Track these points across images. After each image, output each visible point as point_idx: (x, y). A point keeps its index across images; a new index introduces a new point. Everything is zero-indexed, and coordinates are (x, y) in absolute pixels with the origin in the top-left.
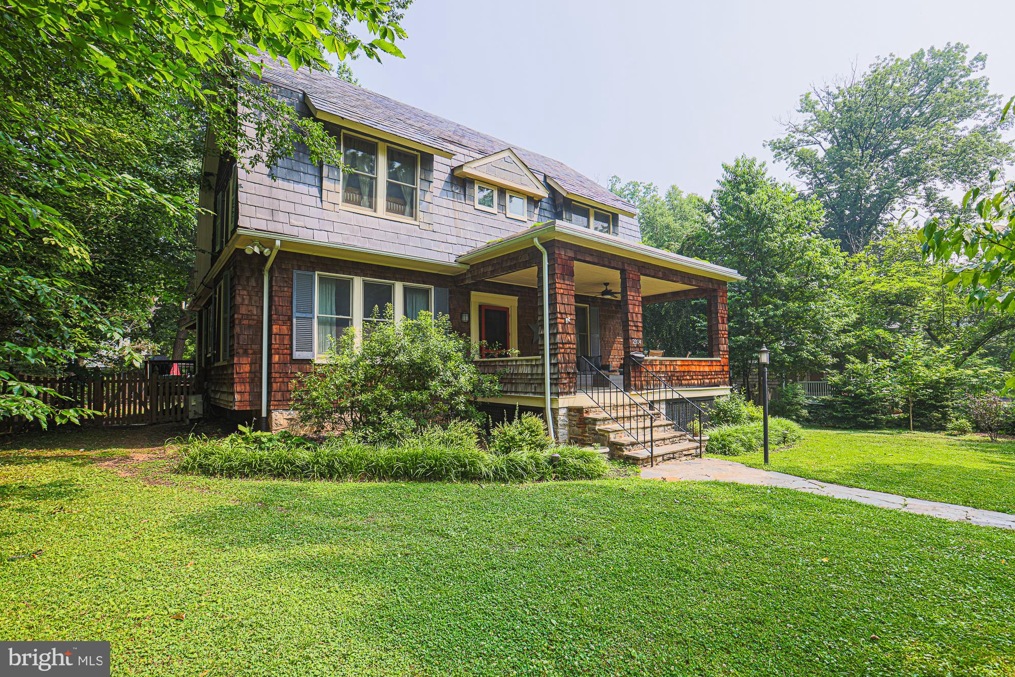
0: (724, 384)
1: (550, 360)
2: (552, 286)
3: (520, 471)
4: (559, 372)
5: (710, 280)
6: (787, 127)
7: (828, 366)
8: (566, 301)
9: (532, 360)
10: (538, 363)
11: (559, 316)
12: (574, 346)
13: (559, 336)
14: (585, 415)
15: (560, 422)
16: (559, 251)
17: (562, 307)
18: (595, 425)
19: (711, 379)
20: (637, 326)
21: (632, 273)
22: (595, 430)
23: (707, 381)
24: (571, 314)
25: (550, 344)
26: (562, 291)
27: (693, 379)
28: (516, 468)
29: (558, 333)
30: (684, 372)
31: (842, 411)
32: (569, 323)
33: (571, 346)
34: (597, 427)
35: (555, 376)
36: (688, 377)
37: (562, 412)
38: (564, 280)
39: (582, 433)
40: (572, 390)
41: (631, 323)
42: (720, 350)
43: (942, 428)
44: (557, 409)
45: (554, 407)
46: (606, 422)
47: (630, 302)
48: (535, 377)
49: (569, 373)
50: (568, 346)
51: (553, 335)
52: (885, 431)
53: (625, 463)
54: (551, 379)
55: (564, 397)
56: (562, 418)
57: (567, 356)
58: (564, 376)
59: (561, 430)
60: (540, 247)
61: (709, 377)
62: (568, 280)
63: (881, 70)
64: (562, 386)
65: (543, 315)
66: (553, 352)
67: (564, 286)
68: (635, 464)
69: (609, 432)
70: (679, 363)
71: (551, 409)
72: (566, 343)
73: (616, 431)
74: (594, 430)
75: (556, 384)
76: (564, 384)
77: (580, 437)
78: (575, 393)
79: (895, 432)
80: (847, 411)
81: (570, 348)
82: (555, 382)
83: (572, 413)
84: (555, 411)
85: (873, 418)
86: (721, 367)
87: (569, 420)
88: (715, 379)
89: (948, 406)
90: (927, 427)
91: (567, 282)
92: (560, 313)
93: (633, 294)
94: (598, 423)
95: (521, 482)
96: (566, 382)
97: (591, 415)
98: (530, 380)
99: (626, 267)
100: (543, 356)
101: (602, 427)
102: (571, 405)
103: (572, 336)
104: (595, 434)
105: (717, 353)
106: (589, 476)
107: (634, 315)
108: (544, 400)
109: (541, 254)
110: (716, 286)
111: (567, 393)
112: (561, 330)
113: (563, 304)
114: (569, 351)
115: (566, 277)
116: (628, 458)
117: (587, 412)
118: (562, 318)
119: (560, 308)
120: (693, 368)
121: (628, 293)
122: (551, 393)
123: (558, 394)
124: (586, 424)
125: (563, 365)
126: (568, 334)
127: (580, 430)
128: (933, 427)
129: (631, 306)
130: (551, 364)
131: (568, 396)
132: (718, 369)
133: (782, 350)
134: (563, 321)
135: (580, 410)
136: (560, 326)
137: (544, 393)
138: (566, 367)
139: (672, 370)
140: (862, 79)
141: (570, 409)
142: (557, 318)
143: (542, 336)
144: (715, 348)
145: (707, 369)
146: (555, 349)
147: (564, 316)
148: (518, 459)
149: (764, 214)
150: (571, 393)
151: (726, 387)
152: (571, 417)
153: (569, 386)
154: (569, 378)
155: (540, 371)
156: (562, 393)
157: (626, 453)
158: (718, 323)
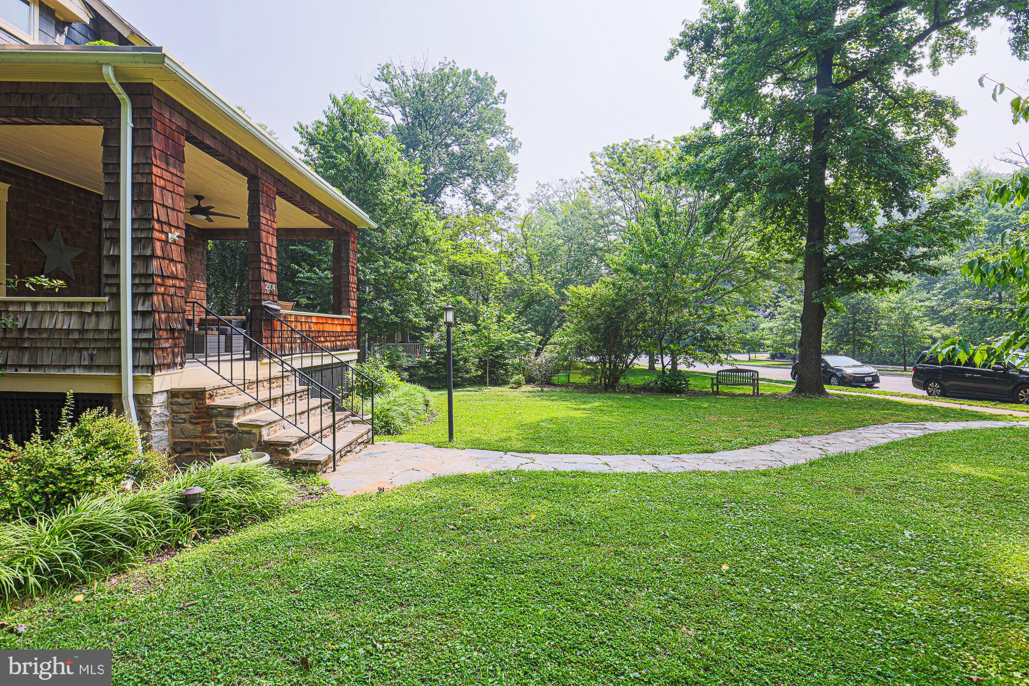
0: (353, 347)
1: (134, 305)
2: (141, 168)
3: (115, 545)
4: (154, 328)
5: (344, 220)
6: (365, 89)
7: (422, 329)
8: (169, 202)
9: (82, 304)
10: (99, 309)
11: (157, 226)
12: (182, 284)
13: (155, 263)
14: (208, 402)
15: (154, 419)
16: (160, 108)
17: (162, 211)
18: (232, 416)
19: (342, 340)
20: (270, 264)
21: (267, 185)
22: (232, 426)
23: (339, 343)
24: (177, 228)
25: (134, 276)
26: (162, 183)
27: (326, 341)
28: (104, 542)
29: (153, 256)
30: (319, 332)
31: (436, 372)
32: (174, 242)
33: (177, 283)
34: (235, 421)
35: (144, 336)
36: (322, 339)
37: (159, 400)
38: (167, 163)
39: (203, 432)
40: (179, 360)
41: (264, 259)
42: (350, 306)
43: (505, 383)
44: (150, 396)
45: (142, 391)
46: (247, 411)
47: (263, 227)
48: (90, 336)
49: (172, 330)
50: (170, 282)
51: (140, 259)
52: (468, 389)
53: (294, 474)
54: (134, 340)
55: (164, 372)
56: (159, 411)
57: (168, 299)
58: (164, 334)
59: (157, 433)
60: (117, 89)
61: (341, 338)
62: (175, 167)
63: (447, 70)
64: (160, 353)
65: (117, 220)
66: (141, 290)
67: (167, 175)
68: (311, 471)
69: (260, 427)
70: (314, 320)
71: (136, 396)
72: (168, 277)
73: (271, 423)
74: (230, 425)
75: (147, 350)
76: (163, 349)
77: (198, 440)
78: (182, 365)
79: (477, 388)
80: (441, 372)
81: (174, 286)
82: (143, 346)
83: (180, 400)
84: (143, 402)
85: (460, 377)
86: (350, 327)
87: (173, 411)
88: (345, 340)
89: (508, 364)
90: (496, 382)
91: (172, 169)
92: (159, 221)
93: (268, 217)
94: (237, 413)
95: (120, 571)
96: (167, 345)
97: (218, 401)
98: (76, 341)
99: (260, 175)
100: (116, 296)
101: (242, 419)
102: (175, 386)
103: (179, 266)
104: (230, 432)
105: (346, 310)
106: (264, 515)
107: (267, 246)
108: (119, 381)
109: (117, 105)
110: (348, 230)
111: (168, 366)
112: (159, 252)
113: (163, 205)
114: (172, 290)
115: (171, 160)
116: (298, 464)
117: (211, 396)
118: (162, 232)
119: (158, 212)
120: (328, 328)
121: (262, 214)
122: (135, 367)
123: (152, 368)
124: (211, 417)
125: (163, 316)
126: (172, 260)
127: (199, 428)
128: (500, 382)
129: (264, 234)
130: (135, 313)
131: (171, 371)
132: (348, 329)
133: (390, 311)
134: (163, 237)
135: (198, 394)
136: (158, 245)
137: (118, 367)
138: (168, 318)
139: (307, 329)
140: (431, 72)
141: (173, 394)
142: (153, 229)
143: (116, 260)
144: (344, 303)
145: (339, 329)
146: (147, 285)
147: (166, 228)
148: (98, 517)
149: (377, 163)
150: (175, 364)
151: (354, 351)
152: (175, 407)
153: (173, 352)
154: (174, 338)
155: (105, 324)
156: (161, 367)
157: (293, 456)
158: (349, 274)
